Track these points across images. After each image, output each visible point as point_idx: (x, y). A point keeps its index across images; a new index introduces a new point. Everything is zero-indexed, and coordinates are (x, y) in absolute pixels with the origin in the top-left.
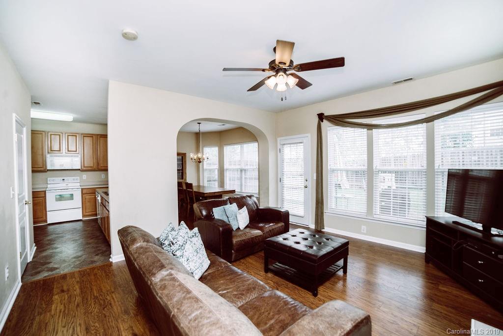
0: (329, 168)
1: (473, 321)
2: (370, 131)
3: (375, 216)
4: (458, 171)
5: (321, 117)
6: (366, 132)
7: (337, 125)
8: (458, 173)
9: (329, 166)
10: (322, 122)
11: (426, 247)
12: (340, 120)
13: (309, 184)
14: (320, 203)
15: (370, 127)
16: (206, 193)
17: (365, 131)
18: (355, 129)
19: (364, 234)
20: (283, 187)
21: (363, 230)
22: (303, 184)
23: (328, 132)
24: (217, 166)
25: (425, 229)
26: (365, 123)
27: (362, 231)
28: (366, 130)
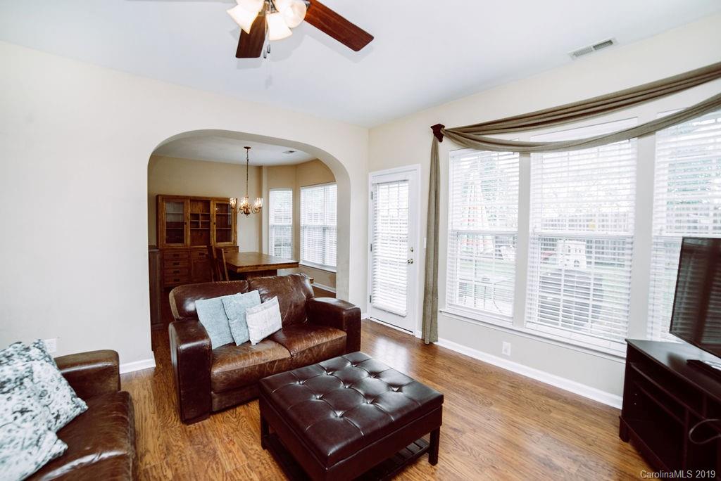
0: (450, 228)
2: (526, 157)
3: (529, 325)
4: (700, 242)
5: (438, 131)
6: (518, 160)
7: (467, 146)
8: (700, 246)
9: (450, 225)
10: (441, 141)
12: (472, 136)
14: (430, 294)
15: (525, 149)
16: (240, 267)
18: (501, 153)
19: (506, 357)
20: (375, 260)
21: (506, 351)
22: (406, 258)
23: (451, 161)
24: (290, 222)
26: (517, 140)
27: (503, 353)
28: (517, 155)
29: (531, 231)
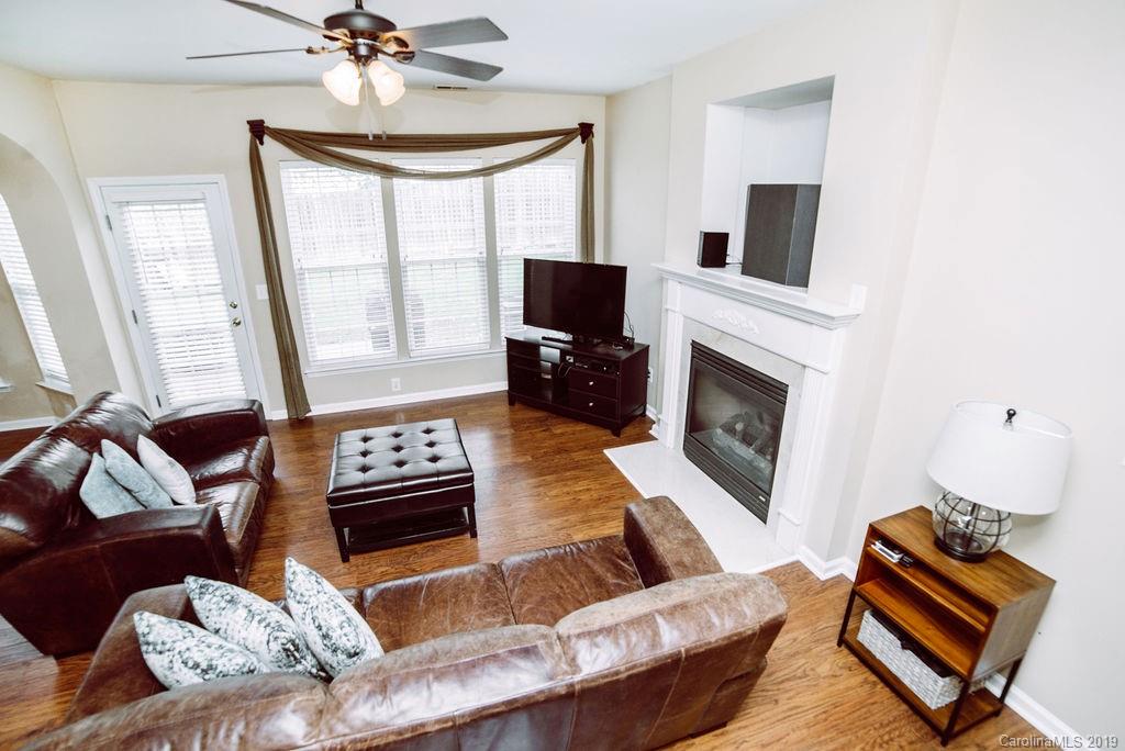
0: (296, 267)
1: (605, 451)
2: (389, 181)
3: (414, 353)
5: (258, 129)
6: (379, 183)
10: (262, 142)
11: (509, 381)
12: (311, 145)
13: (244, 313)
15: (388, 171)
17: (375, 179)
20: (152, 338)
21: (396, 387)
22: (225, 319)
25: (505, 354)
29: (402, 259)
